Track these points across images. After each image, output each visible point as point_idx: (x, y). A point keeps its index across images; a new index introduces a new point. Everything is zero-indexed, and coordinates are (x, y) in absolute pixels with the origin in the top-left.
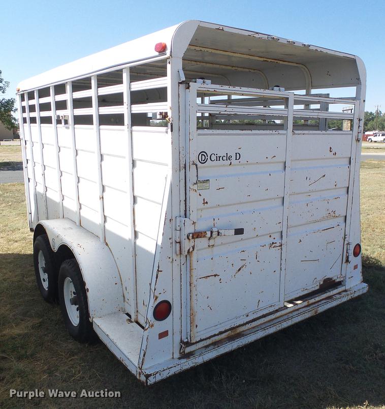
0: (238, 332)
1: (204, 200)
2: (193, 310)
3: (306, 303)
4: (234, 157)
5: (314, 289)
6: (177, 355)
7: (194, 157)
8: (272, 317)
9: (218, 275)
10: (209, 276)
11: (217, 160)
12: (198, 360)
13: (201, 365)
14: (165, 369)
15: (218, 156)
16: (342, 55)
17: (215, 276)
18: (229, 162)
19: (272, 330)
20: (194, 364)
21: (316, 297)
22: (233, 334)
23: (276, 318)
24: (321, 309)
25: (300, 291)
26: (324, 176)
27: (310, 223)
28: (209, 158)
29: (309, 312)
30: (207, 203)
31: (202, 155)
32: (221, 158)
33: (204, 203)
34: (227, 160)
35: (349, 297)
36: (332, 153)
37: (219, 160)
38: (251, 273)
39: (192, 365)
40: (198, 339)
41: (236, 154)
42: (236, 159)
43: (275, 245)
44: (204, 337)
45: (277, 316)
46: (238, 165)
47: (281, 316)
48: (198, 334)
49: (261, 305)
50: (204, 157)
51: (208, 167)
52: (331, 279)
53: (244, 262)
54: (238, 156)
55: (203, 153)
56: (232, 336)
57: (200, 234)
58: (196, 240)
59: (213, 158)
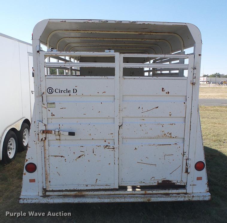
0: (83, 194)
1: (52, 113)
2: (46, 172)
3: (143, 192)
4: (72, 91)
5: (152, 184)
6: (41, 194)
7: (44, 90)
8: (112, 193)
9: (64, 157)
10: (57, 156)
11: (60, 92)
12: (51, 201)
13: (52, 204)
14: (29, 198)
15: (60, 90)
16: (171, 24)
17: (62, 157)
18: (68, 94)
19: (106, 201)
20: (47, 202)
21: (154, 190)
22: (79, 194)
23: (115, 195)
24: (154, 199)
25: (138, 182)
26: (157, 107)
27: (145, 138)
28: (54, 91)
29: (141, 198)
30: (54, 115)
31: (49, 89)
32: (63, 92)
33: (52, 115)
34: (67, 92)
35: (186, 199)
36: (165, 92)
37: (62, 92)
38: (89, 161)
39: (46, 202)
40: (51, 189)
41: (74, 89)
42: (74, 92)
43: (109, 147)
44: (54, 189)
45: (115, 194)
46: (76, 96)
47: (119, 194)
48: (51, 186)
49: (98, 182)
50: (50, 90)
51: (54, 96)
52: (170, 181)
53: (83, 153)
54: (75, 91)
55: (50, 88)
56: (78, 195)
57: (48, 132)
58: (47, 134)
59: (57, 91)
